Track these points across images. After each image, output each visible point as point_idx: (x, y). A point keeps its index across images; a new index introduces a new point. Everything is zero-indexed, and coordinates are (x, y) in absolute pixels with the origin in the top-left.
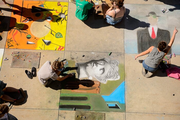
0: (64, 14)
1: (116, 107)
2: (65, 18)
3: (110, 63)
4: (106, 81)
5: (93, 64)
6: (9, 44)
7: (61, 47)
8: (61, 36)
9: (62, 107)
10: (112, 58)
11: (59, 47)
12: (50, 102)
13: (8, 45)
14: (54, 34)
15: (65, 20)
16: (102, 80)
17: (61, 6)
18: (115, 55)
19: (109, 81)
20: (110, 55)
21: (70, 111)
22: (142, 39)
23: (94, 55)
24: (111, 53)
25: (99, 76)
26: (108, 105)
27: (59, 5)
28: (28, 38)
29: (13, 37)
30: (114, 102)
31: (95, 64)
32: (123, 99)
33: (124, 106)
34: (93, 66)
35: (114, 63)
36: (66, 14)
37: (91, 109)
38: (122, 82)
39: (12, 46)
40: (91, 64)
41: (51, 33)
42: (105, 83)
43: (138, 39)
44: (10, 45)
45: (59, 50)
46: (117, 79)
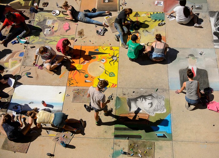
0: (116, 56)
1: (164, 136)
2: (117, 60)
3: (157, 98)
4: (154, 113)
5: (143, 99)
6: (70, 82)
7: (114, 85)
8: (114, 75)
9: (116, 136)
10: (159, 93)
11: (112, 85)
12: (106, 132)
13: (69, 84)
14: (108, 73)
15: (117, 61)
16: (150, 112)
17: (113, 50)
18: (161, 91)
19: (157, 113)
20: (156, 91)
21: (124, 140)
22: (183, 77)
23: (143, 91)
24: (158, 89)
25: (148, 110)
26: (156, 134)
27: (111, 49)
28: (86, 77)
29: (74, 77)
30: (162, 132)
31: (144, 99)
32: (170, 129)
33: (171, 135)
34: (143, 100)
35: (161, 98)
36: (117, 56)
37: (142, 138)
38: (168, 114)
39: (73, 84)
40: (141, 99)
41: (105, 73)
42: (153, 115)
43: (180, 77)
44: (70, 84)
45: (113, 87)
46: (164, 112)
